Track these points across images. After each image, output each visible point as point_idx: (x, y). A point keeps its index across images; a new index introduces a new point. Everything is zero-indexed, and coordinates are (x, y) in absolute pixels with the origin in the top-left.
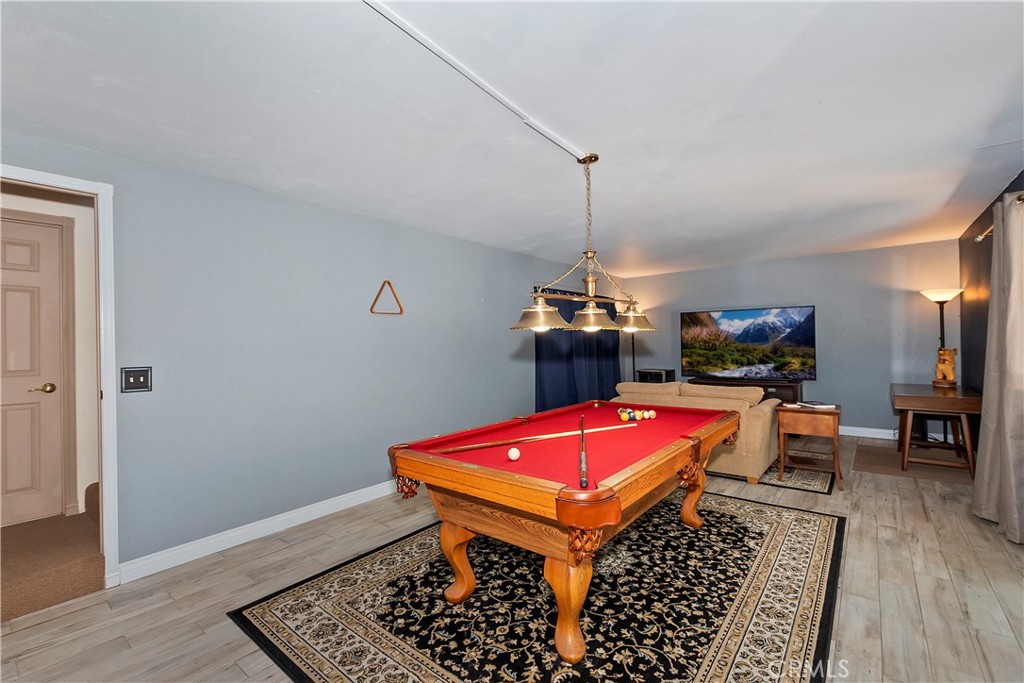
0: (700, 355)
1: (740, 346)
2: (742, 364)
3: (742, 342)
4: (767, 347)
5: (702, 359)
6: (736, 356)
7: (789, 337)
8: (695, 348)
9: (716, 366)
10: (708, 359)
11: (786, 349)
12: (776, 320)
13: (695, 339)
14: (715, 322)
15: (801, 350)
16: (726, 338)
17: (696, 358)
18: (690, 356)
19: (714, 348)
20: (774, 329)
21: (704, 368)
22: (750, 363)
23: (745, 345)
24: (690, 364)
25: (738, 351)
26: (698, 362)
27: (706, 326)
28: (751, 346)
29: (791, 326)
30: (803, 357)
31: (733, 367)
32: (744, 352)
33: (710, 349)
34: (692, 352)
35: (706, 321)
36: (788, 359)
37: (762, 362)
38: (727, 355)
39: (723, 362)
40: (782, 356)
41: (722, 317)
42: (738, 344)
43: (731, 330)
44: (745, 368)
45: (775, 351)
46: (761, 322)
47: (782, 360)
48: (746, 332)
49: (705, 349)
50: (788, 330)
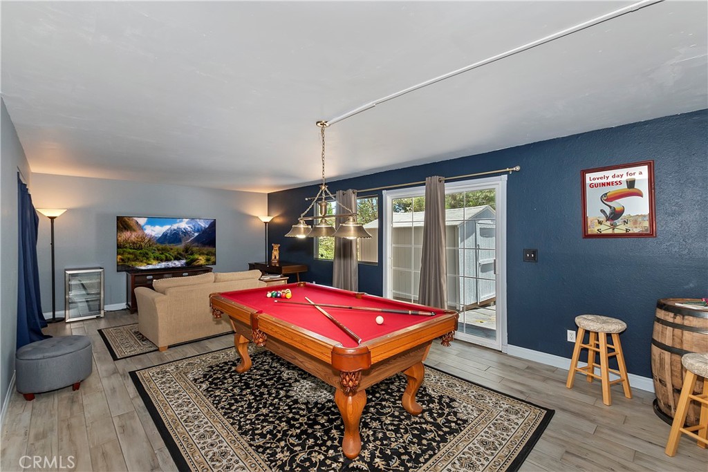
0: (129, 253)
1: (160, 246)
2: (162, 261)
3: (162, 243)
4: (181, 247)
5: (131, 256)
6: (157, 254)
7: (197, 239)
8: (126, 247)
9: (142, 262)
10: (136, 256)
11: (195, 249)
12: (187, 226)
13: (126, 241)
14: (141, 228)
15: (206, 249)
16: (149, 241)
17: (126, 256)
18: (122, 254)
19: (140, 248)
20: (186, 233)
21: (133, 263)
22: (168, 260)
23: (164, 245)
24: (122, 260)
25: (159, 250)
26: (129, 259)
27: (134, 231)
28: (168, 246)
29: (198, 231)
30: (207, 255)
31: (155, 262)
32: (163, 251)
33: (138, 249)
34: (124, 251)
35: (135, 227)
36: (196, 256)
37: (177, 259)
38: (150, 254)
39: (147, 258)
40: (192, 254)
41: (147, 223)
42: (158, 245)
43: (153, 234)
44: (164, 263)
45: (186, 250)
46: (176, 228)
47: (191, 257)
48: (165, 235)
49: (134, 249)
50: (196, 234)
